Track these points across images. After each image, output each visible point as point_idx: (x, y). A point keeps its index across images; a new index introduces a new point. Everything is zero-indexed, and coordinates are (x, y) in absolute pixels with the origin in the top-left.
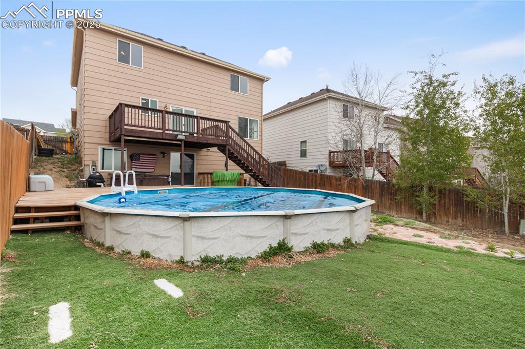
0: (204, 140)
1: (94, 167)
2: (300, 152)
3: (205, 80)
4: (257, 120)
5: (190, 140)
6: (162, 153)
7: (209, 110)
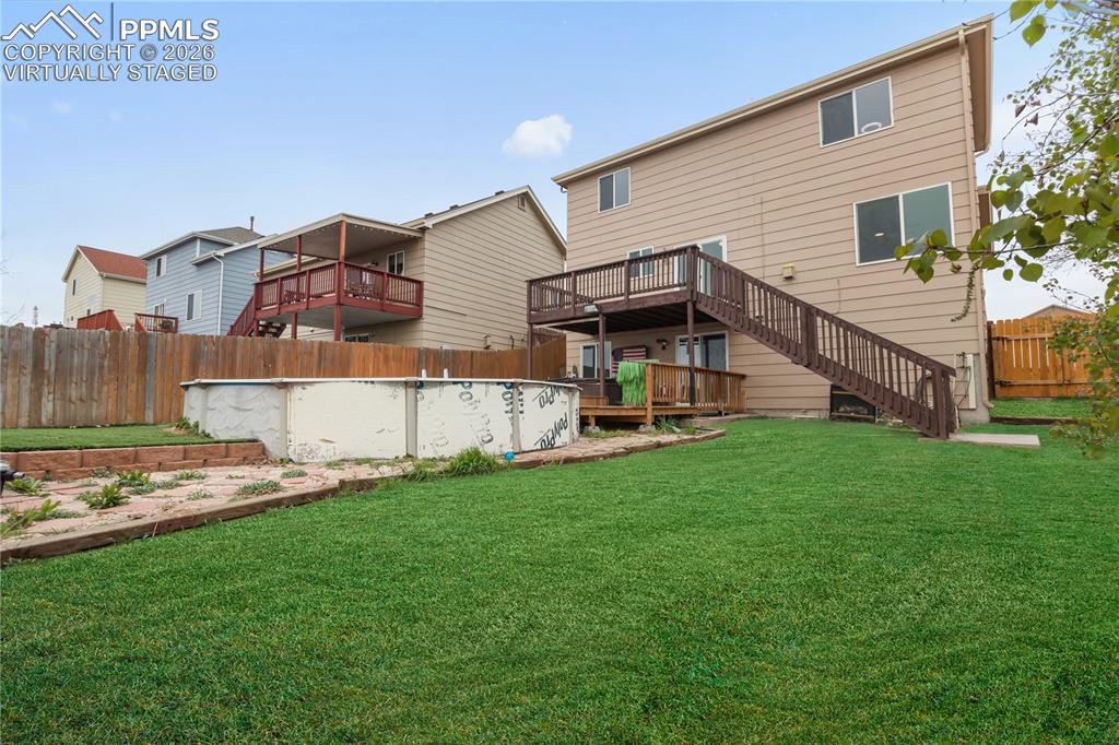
1: (574, 375)
4: (947, 186)
5: (611, 310)
6: (659, 341)
7: (759, 222)
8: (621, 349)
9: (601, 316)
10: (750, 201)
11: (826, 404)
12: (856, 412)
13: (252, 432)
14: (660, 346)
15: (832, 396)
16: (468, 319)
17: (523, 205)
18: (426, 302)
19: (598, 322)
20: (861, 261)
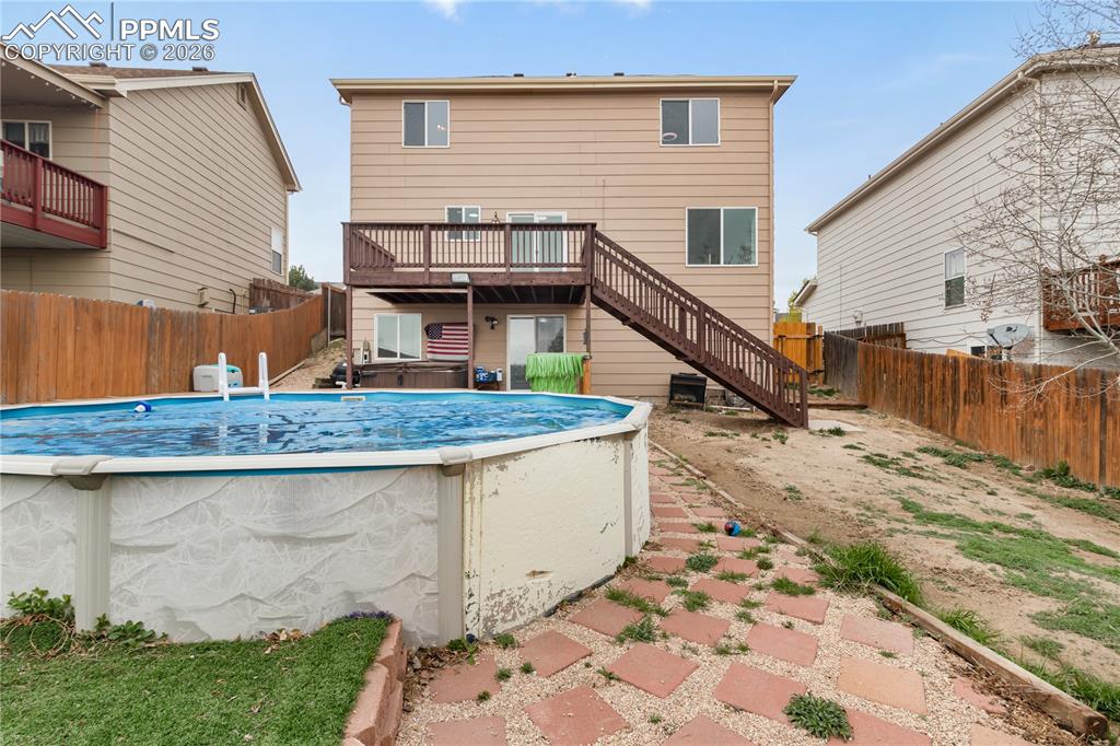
0: (523, 280)
1: (367, 353)
2: (943, 289)
3: (589, 136)
4: (754, 210)
5: (485, 283)
6: (487, 319)
7: (600, 205)
8: (440, 326)
9: (470, 288)
10: (591, 181)
11: (667, 391)
12: (690, 400)
13: (350, 595)
14: (489, 324)
15: (672, 385)
16: (175, 259)
17: (243, 100)
18: (112, 224)
19: (466, 294)
20: (689, 263)
